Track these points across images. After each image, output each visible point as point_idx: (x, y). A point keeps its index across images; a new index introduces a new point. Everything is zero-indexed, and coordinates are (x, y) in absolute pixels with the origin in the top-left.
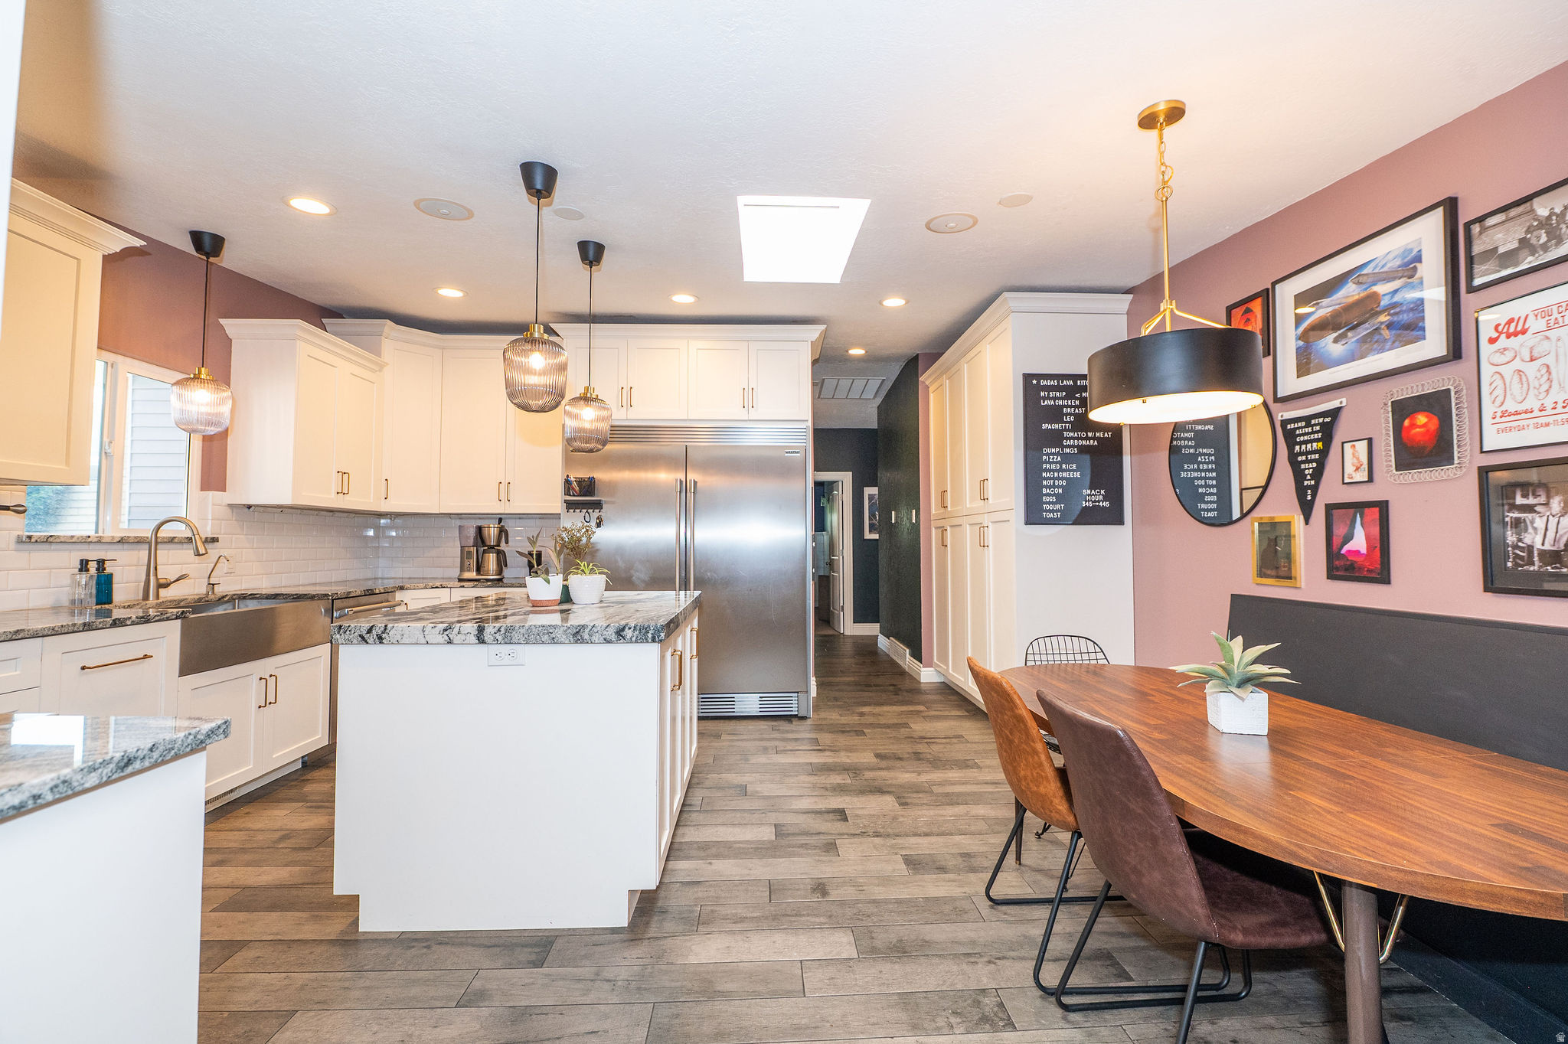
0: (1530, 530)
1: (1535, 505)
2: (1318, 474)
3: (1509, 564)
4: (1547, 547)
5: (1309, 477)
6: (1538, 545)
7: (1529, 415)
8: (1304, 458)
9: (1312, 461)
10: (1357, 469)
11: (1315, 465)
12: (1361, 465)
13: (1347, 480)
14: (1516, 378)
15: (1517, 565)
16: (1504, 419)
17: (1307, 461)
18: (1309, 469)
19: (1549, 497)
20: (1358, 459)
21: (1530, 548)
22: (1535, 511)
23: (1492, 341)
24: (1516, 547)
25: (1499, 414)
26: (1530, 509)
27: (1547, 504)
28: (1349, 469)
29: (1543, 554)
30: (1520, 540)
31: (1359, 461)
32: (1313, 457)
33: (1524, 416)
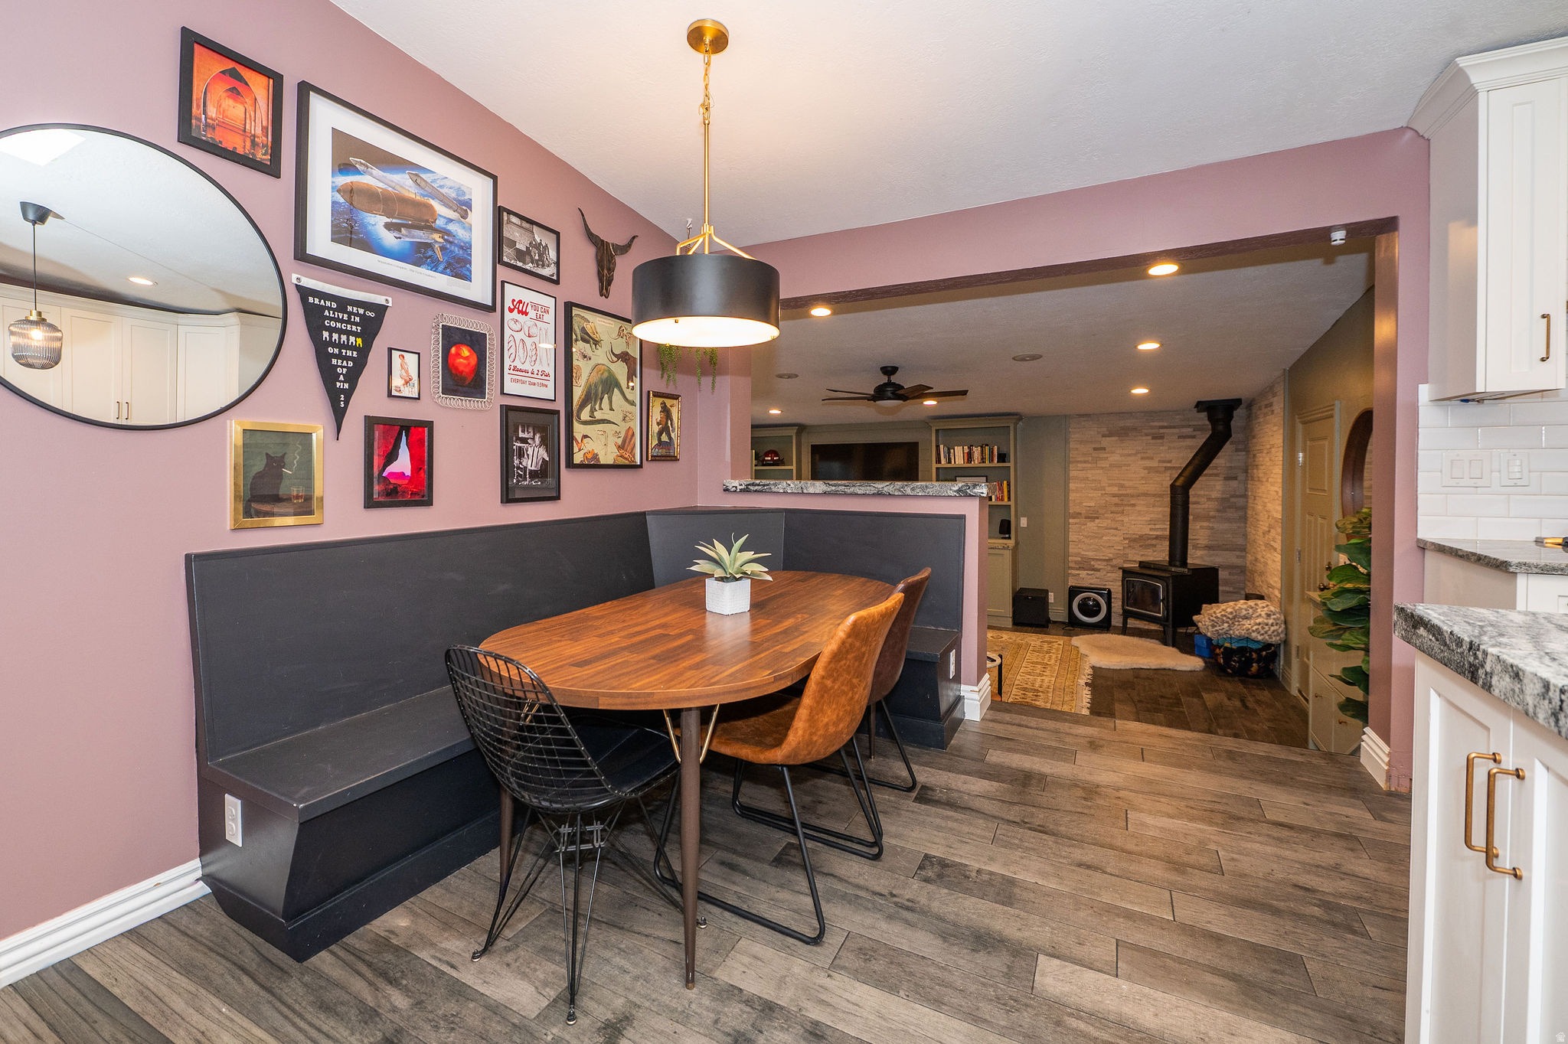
0: (526, 456)
1: (528, 439)
2: (353, 377)
3: (515, 481)
4: (533, 468)
5: (341, 378)
6: (529, 467)
7: (526, 375)
8: (336, 351)
9: (347, 358)
10: (407, 383)
11: (351, 364)
12: (410, 380)
13: (394, 393)
14: (521, 344)
15: (518, 481)
16: (515, 372)
17: (339, 356)
18: (342, 367)
19: (534, 435)
20: (407, 372)
21: (526, 468)
22: (528, 443)
23: (511, 310)
24: (518, 468)
25: (512, 368)
26: (524, 441)
27: (533, 439)
28: (397, 382)
29: (531, 471)
30: (521, 463)
31: (408, 375)
32: (349, 353)
33: (523, 374)
